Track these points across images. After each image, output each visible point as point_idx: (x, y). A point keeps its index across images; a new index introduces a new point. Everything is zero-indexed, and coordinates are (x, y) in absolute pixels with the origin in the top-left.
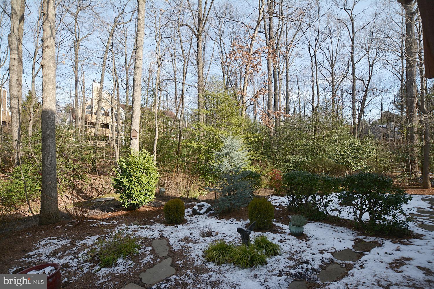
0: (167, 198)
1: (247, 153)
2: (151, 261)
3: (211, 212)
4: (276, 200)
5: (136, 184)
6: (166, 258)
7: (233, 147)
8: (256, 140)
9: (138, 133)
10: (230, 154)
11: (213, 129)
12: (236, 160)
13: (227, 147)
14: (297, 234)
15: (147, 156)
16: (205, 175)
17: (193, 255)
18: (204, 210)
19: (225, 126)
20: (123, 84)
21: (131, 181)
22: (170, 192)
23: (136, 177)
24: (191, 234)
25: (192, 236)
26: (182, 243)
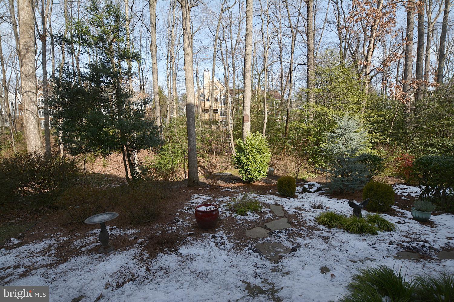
0: (276, 177)
1: (366, 134)
2: (271, 217)
3: (322, 191)
4: (404, 189)
5: (252, 161)
6: (282, 218)
7: (349, 128)
8: (381, 119)
9: (250, 117)
10: (345, 135)
11: (326, 109)
12: (351, 142)
13: (342, 129)
14: (420, 218)
15: (260, 138)
16: (314, 158)
17: (305, 218)
18: (314, 189)
19: (341, 104)
20: (230, 69)
21: (248, 159)
22: (279, 172)
23: (252, 156)
24: (303, 205)
25: (304, 207)
26: (295, 210)
